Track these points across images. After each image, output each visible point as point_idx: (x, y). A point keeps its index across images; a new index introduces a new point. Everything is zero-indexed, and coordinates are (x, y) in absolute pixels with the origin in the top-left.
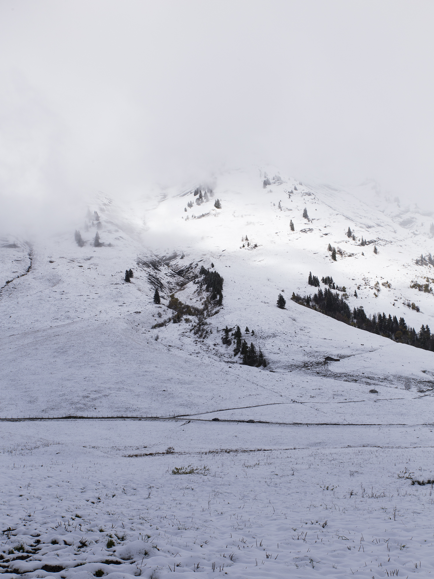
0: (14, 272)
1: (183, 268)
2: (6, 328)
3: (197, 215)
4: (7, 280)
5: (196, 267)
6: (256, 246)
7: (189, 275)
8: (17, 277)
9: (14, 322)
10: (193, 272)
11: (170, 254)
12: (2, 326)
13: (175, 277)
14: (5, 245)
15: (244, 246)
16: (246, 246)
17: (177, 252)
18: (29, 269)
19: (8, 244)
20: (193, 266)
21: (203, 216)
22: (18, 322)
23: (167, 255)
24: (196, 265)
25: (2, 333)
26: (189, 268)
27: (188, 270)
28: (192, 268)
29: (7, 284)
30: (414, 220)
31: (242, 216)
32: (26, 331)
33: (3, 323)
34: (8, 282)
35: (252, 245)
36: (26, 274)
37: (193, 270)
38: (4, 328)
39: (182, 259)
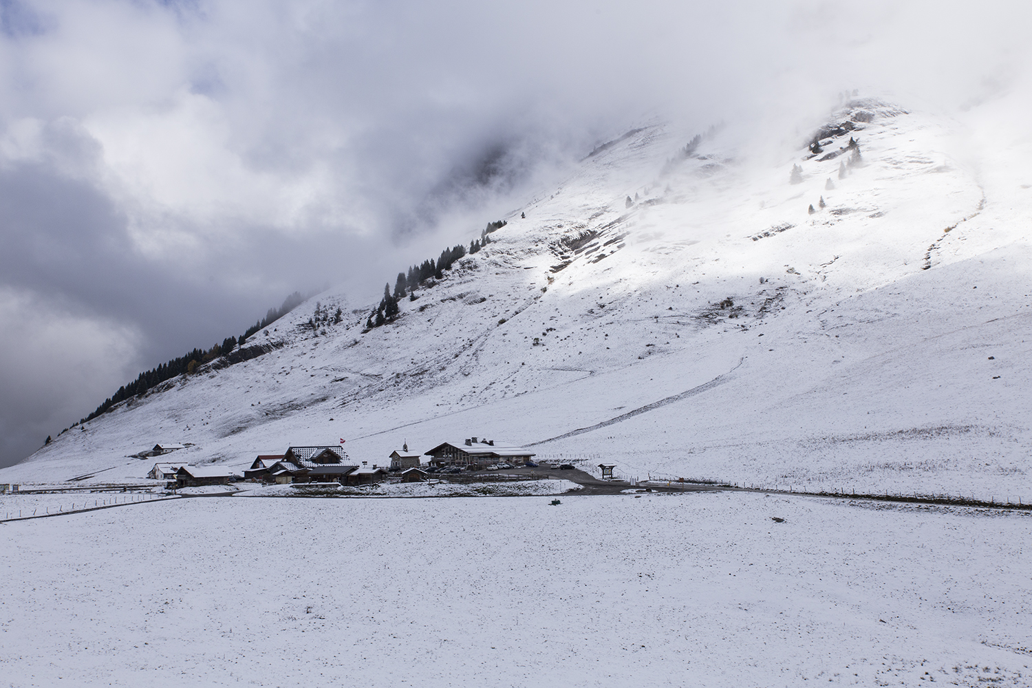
0: (955, 213)
2: (973, 308)
4: (947, 227)
8: (963, 219)
9: (988, 297)
12: (964, 305)
14: (928, 169)
18: (981, 205)
19: (933, 167)
22: (996, 295)
25: (968, 317)
29: (946, 233)
32: (1019, 312)
33: (964, 298)
34: (948, 230)
36: (978, 214)
38: (969, 308)
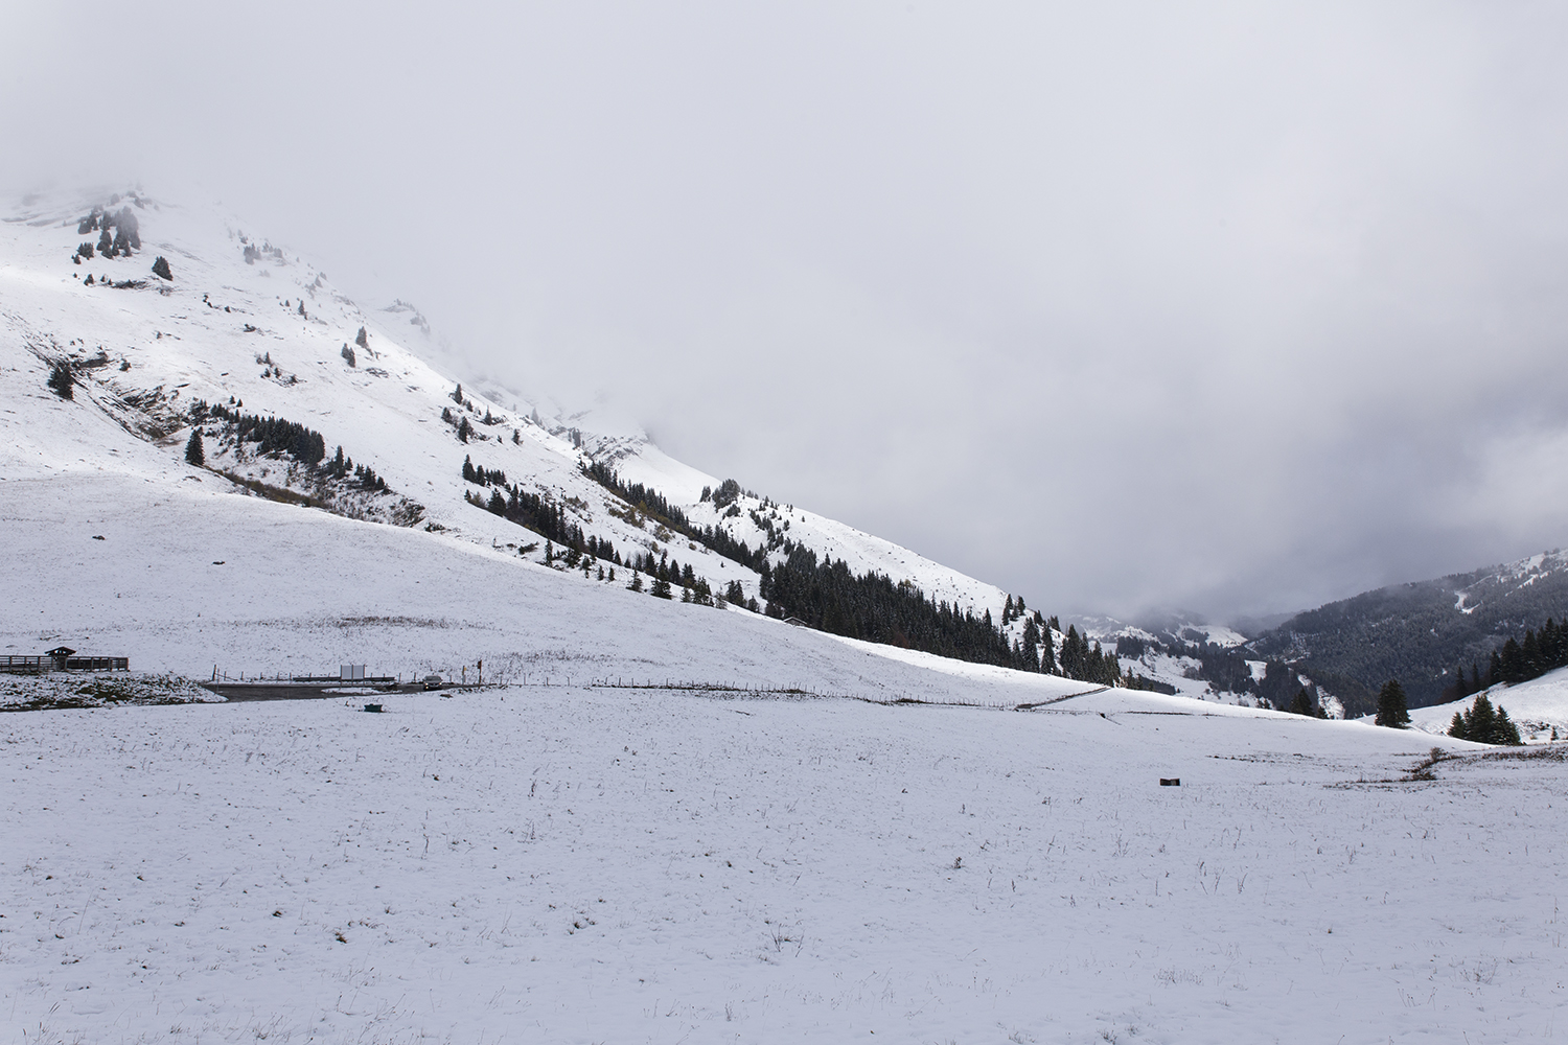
1: (135, 394)
3: (115, 280)
5: (173, 398)
6: (293, 380)
7: (158, 412)
10: (170, 409)
11: (90, 354)
13: (127, 410)
15: (268, 375)
16: (273, 376)
17: (107, 353)
20: (167, 391)
21: (130, 285)
23: (81, 354)
24: (174, 394)
26: (155, 396)
27: (154, 401)
28: (164, 399)
30: (497, 396)
31: (227, 310)
35: (286, 375)
37: (167, 402)
39: (124, 373)
